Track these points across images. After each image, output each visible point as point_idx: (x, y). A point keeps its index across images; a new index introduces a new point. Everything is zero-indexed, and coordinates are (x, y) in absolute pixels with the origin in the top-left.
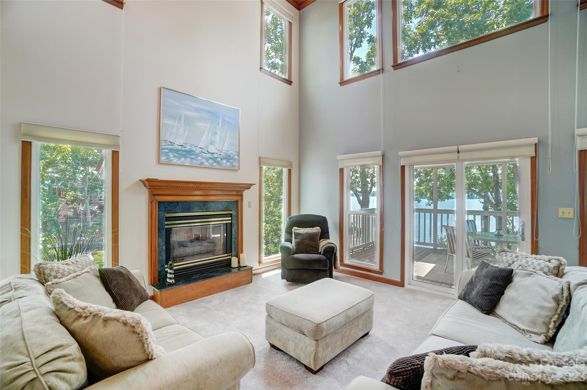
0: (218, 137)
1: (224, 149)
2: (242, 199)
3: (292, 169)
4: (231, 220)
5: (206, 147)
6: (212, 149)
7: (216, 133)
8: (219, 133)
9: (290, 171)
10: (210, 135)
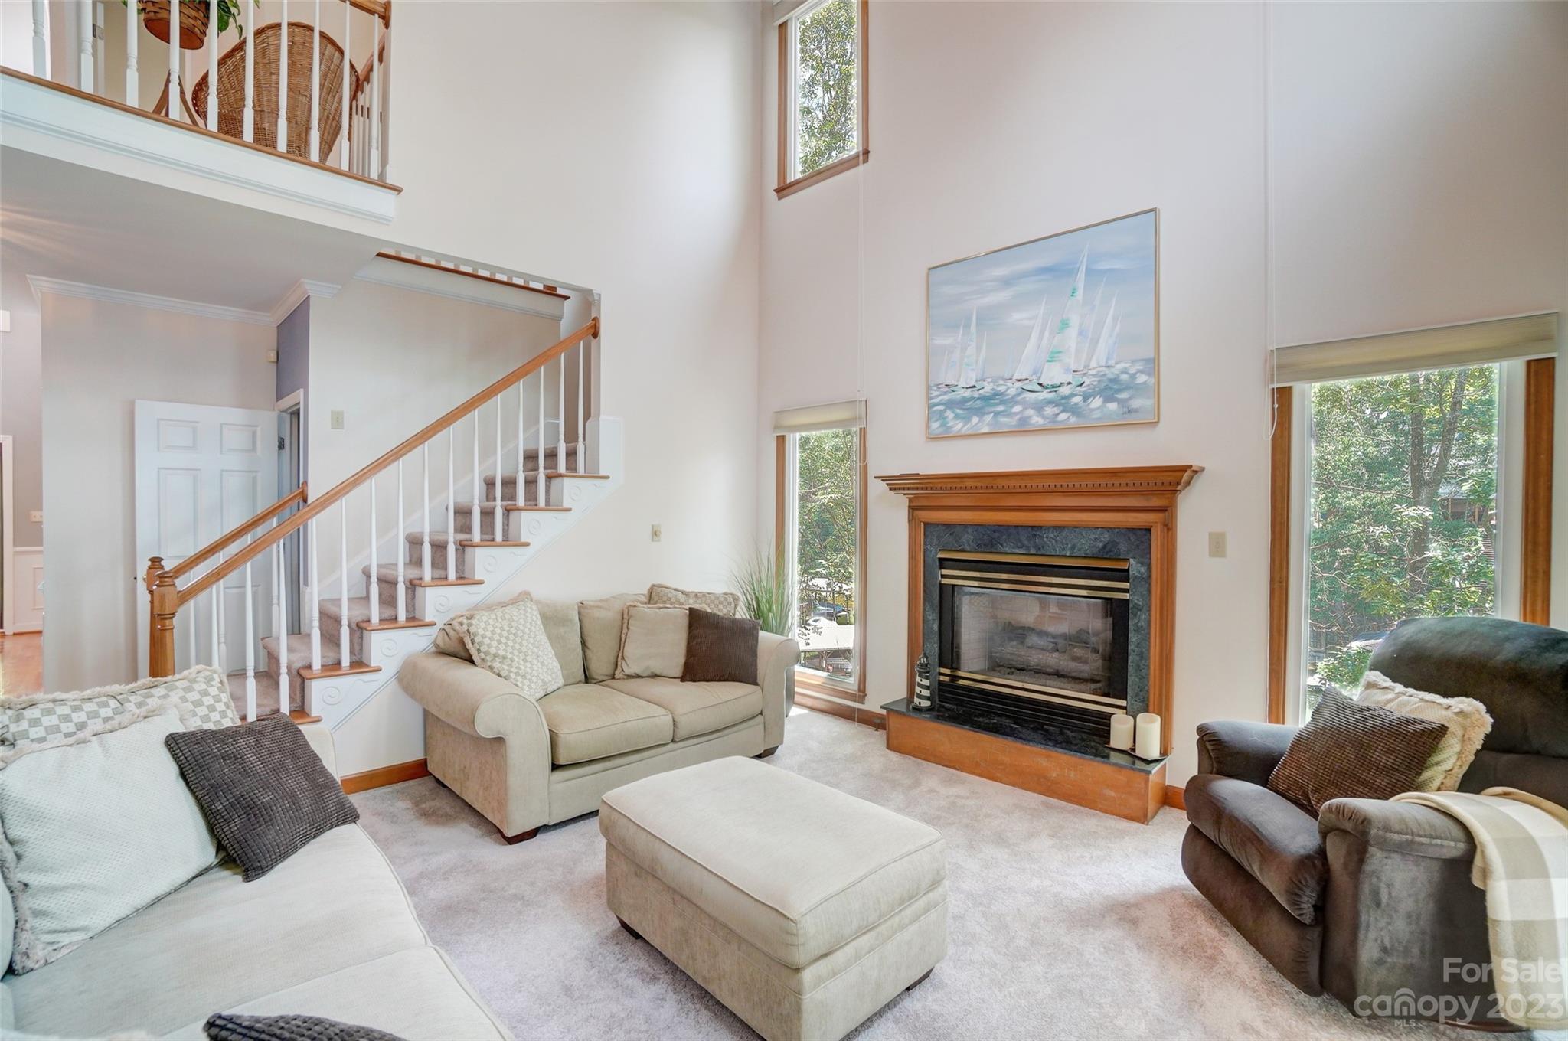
0: (1073, 332)
1: (1093, 364)
2: (1171, 522)
3: (1557, 354)
4: (1128, 591)
5: (1035, 373)
6: (1054, 374)
7: (1065, 324)
8: (1075, 320)
10: (1047, 334)
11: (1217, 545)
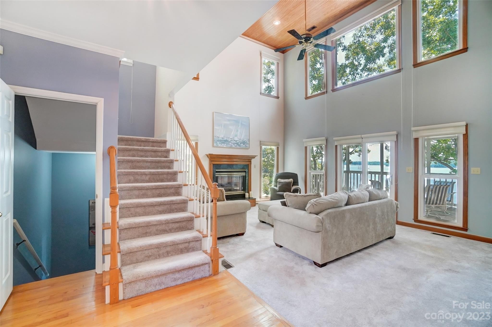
0: (239, 132)
1: (242, 138)
2: (251, 164)
3: (279, 147)
4: (245, 174)
5: (233, 138)
6: (236, 139)
7: (237, 131)
8: (239, 130)
9: (278, 148)
10: (235, 132)
11: (255, 167)
